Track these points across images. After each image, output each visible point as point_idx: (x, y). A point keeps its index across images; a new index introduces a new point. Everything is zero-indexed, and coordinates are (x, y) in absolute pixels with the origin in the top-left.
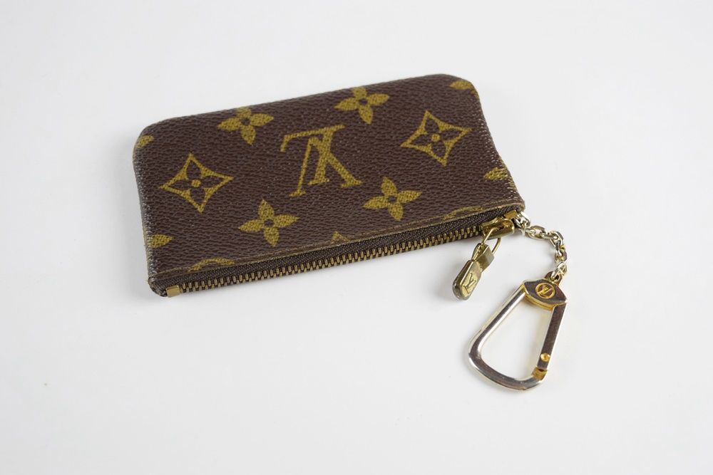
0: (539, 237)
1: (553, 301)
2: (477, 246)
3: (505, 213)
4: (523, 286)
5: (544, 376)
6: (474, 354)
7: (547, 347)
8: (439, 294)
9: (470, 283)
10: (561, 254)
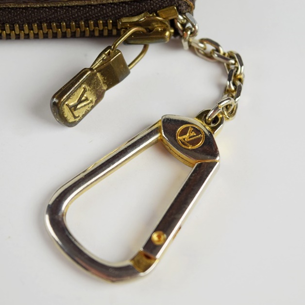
0: (209, 56)
1: (197, 155)
2: (105, 50)
3: (160, 8)
4: (160, 124)
5: (149, 266)
6: (55, 210)
7: (167, 224)
8: (35, 111)
9: (80, 102)
10: (233, 88)
